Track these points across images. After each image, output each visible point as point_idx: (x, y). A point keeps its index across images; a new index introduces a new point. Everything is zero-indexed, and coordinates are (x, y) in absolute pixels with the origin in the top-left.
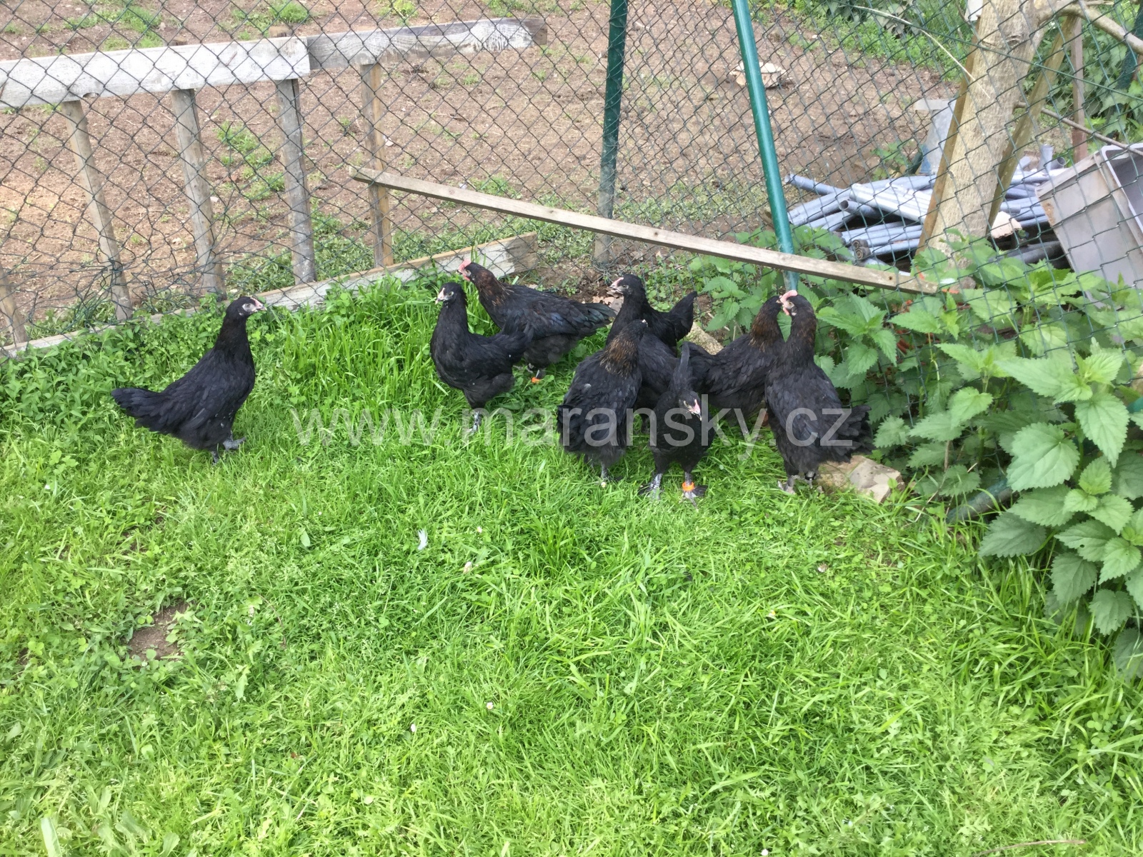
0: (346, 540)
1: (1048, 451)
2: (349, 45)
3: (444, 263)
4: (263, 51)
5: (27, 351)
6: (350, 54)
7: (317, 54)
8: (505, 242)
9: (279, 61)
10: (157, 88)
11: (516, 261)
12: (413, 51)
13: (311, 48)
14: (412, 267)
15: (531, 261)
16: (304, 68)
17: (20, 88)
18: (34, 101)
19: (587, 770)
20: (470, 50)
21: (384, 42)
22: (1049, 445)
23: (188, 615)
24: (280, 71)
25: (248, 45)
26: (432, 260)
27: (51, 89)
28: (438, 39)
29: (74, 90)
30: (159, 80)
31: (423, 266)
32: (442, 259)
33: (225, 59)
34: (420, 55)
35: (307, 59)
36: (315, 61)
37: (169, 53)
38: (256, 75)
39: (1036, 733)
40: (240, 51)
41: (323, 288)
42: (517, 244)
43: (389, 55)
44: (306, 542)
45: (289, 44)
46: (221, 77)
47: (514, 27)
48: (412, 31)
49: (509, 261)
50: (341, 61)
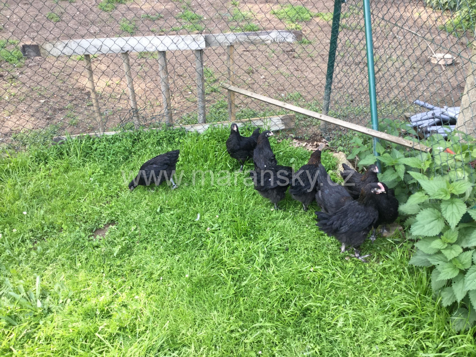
0: (172, 212)
1: (433, 221)
2: (221, 38)
3: (255, 122)
4: (188, 39)
5: (103, 135)
6: (221, 41)
7: (209, 41)
8: (281, 116)
9: (194, 43)
10: (151, 50)
11: (285, 124)
12: (246, 41)
13: (206, 39)
14: (242, 122)
15: (292, 125)
16: (203, 46)
17: (107, 48)
18: (111, 52)
19: (213, 307)
20: (269, 42)
21: (234, 37)
22: (434, 219)
23: (114, 227)
24: (194, 46)
25: (183, 36)
26: (250, 120)
27: (116, 48)
28: (256, 37)
29: (124, 49)
30: (152, 47)
31: (246, 122)
32: (254, 120)
33: (175, 41)
34: (249, 43)
35: (204, 43)
36: (208, 44)
37: (156, 38)
38: (186, 47)
39: (404, 342)
40: (181, 39)
41: (207, 126)
42: (286, 117)
43: (236, 42)
44: (158, 210)
45: (198, 37)
46: (173, 47)
47: (288, 34)
48: (245, 34)
49: (283, 124)
50: (218, 44)
